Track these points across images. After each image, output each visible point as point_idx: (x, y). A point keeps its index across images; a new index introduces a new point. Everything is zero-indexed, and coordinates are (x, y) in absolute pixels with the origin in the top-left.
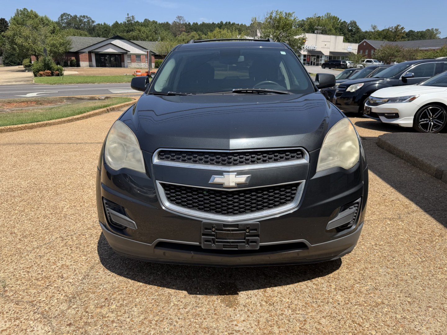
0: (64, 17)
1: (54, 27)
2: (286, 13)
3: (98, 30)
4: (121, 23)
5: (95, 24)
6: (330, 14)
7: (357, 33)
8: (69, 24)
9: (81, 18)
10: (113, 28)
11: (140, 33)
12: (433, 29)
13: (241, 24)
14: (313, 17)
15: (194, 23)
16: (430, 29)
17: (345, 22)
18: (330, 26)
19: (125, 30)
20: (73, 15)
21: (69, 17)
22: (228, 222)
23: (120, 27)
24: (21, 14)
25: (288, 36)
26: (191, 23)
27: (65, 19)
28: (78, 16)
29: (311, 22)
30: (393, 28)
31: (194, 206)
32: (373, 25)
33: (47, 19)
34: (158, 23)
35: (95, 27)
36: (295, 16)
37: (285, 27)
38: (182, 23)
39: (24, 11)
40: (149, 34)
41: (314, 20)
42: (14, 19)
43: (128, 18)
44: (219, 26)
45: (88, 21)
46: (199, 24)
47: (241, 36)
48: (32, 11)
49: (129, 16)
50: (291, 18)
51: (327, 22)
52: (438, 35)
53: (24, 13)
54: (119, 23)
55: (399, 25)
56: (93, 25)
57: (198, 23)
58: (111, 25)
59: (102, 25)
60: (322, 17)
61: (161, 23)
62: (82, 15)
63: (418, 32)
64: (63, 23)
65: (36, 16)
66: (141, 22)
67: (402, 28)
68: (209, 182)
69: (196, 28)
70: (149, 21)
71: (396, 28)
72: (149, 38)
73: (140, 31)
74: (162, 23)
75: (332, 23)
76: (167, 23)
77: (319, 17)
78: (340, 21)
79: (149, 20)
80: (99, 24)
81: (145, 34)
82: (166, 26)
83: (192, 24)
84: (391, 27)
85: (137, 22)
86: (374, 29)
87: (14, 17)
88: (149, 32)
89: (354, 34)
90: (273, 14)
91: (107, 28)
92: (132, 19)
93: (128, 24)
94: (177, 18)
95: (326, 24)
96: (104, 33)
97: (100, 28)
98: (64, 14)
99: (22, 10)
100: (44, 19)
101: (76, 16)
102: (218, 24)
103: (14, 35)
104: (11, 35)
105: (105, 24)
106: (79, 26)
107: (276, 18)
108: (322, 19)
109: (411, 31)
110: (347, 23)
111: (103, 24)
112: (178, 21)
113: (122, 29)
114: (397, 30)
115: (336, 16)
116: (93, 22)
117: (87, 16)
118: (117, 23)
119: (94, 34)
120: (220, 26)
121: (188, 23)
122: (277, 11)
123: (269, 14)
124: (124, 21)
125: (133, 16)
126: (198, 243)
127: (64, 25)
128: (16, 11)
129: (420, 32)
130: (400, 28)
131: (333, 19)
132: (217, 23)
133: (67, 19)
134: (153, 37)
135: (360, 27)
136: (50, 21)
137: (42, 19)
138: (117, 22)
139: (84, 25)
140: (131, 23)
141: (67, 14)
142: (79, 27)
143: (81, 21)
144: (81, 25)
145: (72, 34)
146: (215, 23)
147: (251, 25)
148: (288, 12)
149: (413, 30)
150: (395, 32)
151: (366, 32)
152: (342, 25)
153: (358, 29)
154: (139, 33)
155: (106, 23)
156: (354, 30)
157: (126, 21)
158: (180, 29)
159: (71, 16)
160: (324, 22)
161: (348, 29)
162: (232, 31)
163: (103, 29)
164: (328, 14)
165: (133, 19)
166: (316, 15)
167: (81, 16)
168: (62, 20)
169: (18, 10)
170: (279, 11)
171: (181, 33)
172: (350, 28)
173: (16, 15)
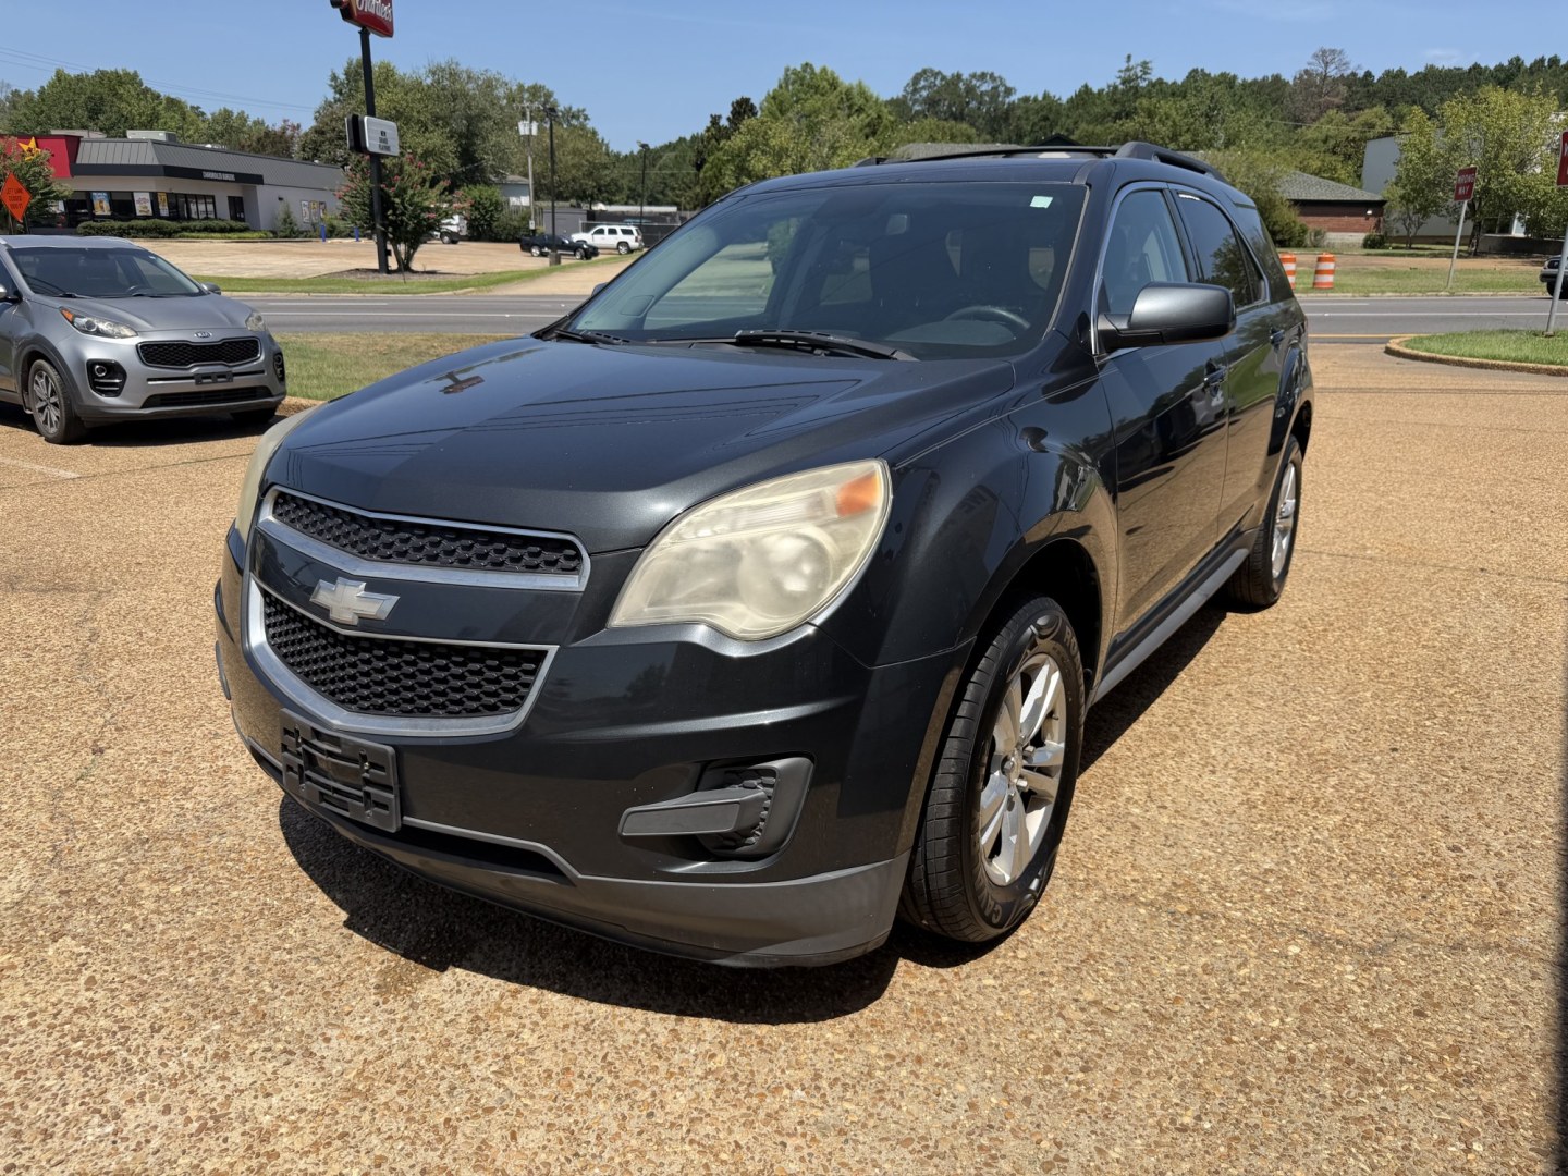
0: (922, 83)
1: (879, 117)
3: (1019, 118)
4: (1100, 92)
5: (1014, 98)
8: (932, 103)
9: (974, 82)
10: (1069, 109)
11: (1152, 122)
15: (1388, 73)
19: (1109, 115)
20: (948, 73)
21: (938, 82)
23: (1094, 103)
24: (794, 82)
26: (1373, 73)
27: (924, 88)
28: (965, 76)
33: (862, 93)
34: (1240, 81)
35: (1013, 109)
38: (1333, 72)
39: (804, 70)
40: (1183, 123)
42: (774, 98)
43: (1128, 69)
44: (1502, 76)
45: (995, 89)
46: (1410, 73)
48: (824, 70)
49: (1132, 63)
53: (803, 79)
54: (1095, 90)
56: (1007, 100)
57: (1405, 69)
58: (1064, 100)
59: (1035, 99)
61: (1250, 79)
62: (979, 73)
64: (915, 101)
65: (834, 84)
66: (1174, 83)
69: (1394, 92)
70: (1206, 76)
72: (1182, 139)
73: (1150, 115)
74: (1255, 82)
76: (1277, 78)
79: (1207, 71)
80: (1026, 99)
81: (1170, 123)
82: (1269, 92)
83: (1377, 74)
85: (1160, 82)
87: (775, 91)
88: (1185, 116)
91: (1050, 110)
92: (1140, 74)
93: (1123, 92)
94: (1316, 56)
96: (1037, 128)
97: (1027, 112)
98: (925, 71)
99: (799, 69)
100: (855, 92)
101: (959, 76)
102: (1500, 68)
103: (749, 148)
104: (740, 148)
105: (1046, 96)
106: (963, 110)
111: (1040, 98)
112: (1318, 68)
113: (1098, 110)
116: (1009, 91)
117: (992, 75)
118: (1086, 90)
119: (1005, 132)
120: (1509, 76)
121: (1361, 74)
124: (1111, 83)
125: (1145, 65)
127: (917, 108)
128: (781, 75)
132: (1492, 67)
133: (930, 87)
134: (1195, 135)
136: (871, 97)
137: (848, 93)
138: (1086, 86)
139: (980, 103)
140: (1136, 89)
141: (932, 71)
142: (961, 113)
143: (970, 90)
144: (968, 103)
145: (926, 137)
146: (1483, 65)
154: (1147, 121)
155: (1052, 94)
157: (1118, 82)
158: (1322, 100)
159: (944, 78)
163: (1037, 113)
165: (1146, 73)
167: (974, 76)
168: (915, 91)
169: (787, 69)
171: (1321, 113)
173: (780, 87)
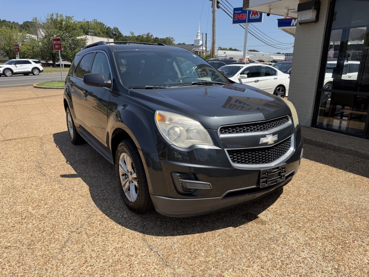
2: (66, 16)
6: (97, 20)
7: (120, 37)
12: (170, 37)
13: (13, 21)
14: (83, 22)
16: (168, 37)
17: (109, 27)
18: (98, 30)
22: (272, 167)
25: (72, 37)
29: (81, 25)
30: (146, 35)
31: (249, 162)
32: (131, 32)
36: (75, 20)
37: (67, 28)
41: (85, 24)
47: (23, 34)
50: (71, 21)
51: (95, 27)
52: (173, 42)
55: (149, 33)
60: (91, 22)
63: (161, 39)
67: (152, 35)
68: (260, 143)
71: (148, 35)
75: (100, 28)
77: (88, 22)
78: (105, 27)
84: (144, 34)
86: (132, 34)
89: (118, 38)
90: (54, 16)
95: (95, 28)
107: (57, 19)
108: (91, 24)
109: (156, 38)
110: (111, 28)
114: (148, 36)
115: (101, 22)
122: (57, 14)
123: (50, 16)
126: (255, 186)
129: (162, 39)
130: (150, 35)
131: (100, 25)
135: (121, 32)
147: (23, 23)
148: (68, 16)
149: (158, 37)
150: (147, 38)
151: (126, 37)
152: (108, 30)
153: (120, 34)
156: (117, 34)
160: (93, 26)
161: (113, 34)
162: (12, 29)
164: (95, 20)
166: (85, 20)
170: (59, 14)
172: (114, 33)
